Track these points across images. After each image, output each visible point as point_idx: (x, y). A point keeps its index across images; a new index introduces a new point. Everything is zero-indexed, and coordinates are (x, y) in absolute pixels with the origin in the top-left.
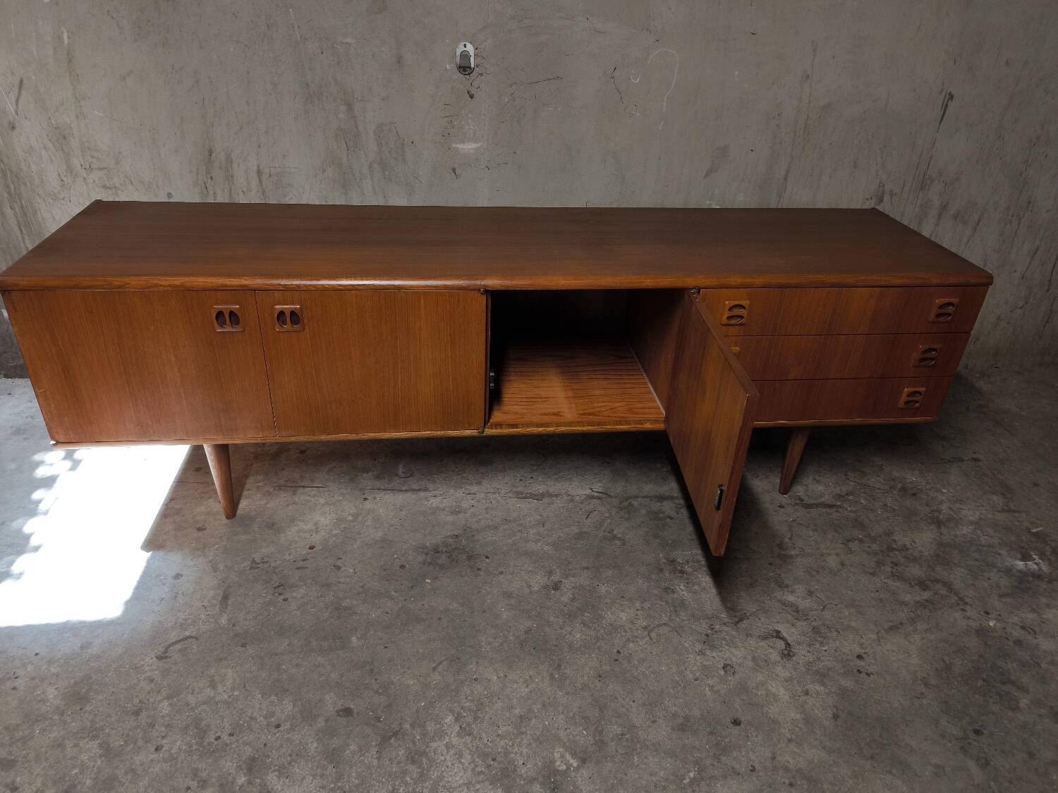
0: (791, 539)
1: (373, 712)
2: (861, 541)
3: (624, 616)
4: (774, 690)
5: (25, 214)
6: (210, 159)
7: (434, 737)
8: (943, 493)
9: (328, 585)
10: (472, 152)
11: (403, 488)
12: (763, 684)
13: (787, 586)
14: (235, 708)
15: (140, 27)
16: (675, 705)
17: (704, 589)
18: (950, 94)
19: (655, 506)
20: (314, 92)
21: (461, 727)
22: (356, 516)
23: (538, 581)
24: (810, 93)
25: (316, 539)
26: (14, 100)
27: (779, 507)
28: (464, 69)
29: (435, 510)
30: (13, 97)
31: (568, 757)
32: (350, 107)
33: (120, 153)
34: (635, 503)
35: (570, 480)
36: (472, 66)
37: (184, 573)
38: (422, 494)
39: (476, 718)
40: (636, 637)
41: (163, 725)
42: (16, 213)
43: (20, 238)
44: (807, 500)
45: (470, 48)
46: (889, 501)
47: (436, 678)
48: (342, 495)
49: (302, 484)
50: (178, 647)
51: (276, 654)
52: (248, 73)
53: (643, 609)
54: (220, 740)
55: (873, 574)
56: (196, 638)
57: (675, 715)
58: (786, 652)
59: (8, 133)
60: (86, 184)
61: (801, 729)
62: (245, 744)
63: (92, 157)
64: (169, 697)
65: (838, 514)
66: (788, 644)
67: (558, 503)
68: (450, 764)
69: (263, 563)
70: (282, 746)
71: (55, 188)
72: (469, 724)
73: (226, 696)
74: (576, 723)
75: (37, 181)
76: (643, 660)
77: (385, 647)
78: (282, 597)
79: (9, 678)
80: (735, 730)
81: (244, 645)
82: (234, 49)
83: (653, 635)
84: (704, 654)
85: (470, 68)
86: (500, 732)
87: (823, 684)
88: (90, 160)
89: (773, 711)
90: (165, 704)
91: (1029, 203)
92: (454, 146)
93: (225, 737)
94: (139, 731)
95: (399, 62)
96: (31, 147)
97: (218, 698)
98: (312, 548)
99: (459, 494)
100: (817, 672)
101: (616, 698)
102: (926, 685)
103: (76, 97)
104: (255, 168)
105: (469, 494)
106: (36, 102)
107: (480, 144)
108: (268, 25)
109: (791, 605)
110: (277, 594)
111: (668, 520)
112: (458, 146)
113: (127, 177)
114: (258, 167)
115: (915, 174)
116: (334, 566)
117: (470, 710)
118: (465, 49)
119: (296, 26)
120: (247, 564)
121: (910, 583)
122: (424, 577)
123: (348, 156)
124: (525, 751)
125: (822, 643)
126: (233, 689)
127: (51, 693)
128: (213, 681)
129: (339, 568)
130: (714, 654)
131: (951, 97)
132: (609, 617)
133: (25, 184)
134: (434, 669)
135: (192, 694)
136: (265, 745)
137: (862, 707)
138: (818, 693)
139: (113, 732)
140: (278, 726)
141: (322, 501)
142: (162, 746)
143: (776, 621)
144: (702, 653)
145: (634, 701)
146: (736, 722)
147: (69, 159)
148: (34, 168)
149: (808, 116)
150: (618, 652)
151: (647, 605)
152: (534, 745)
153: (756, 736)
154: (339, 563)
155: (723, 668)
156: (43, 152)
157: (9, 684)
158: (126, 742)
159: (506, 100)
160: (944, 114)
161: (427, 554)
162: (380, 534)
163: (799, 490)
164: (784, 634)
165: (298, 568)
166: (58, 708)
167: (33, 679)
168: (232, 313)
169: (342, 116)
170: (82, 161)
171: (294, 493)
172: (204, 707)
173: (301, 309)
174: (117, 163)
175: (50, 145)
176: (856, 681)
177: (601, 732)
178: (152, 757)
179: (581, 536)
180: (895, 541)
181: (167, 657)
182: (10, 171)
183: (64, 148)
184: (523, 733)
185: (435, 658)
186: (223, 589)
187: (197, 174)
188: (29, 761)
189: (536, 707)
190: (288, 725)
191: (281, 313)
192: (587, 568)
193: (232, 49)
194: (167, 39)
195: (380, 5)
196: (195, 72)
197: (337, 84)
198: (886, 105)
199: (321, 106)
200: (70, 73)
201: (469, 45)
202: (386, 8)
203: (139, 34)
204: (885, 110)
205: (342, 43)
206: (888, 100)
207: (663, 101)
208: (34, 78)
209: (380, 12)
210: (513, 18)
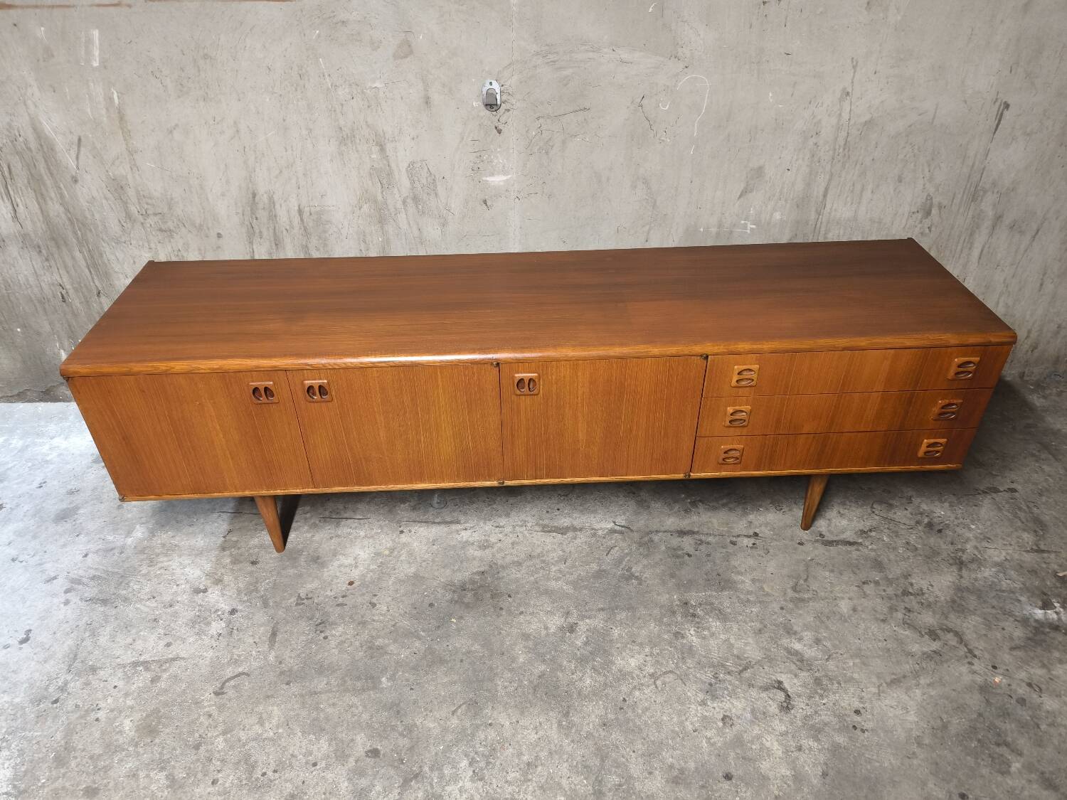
0: (806, 580)
1: (397, 753)
2: (877, 583)
3: (633, 662)
4: (768, 744)
5: (92, 257)
6: (254, 200)
7: (450, 780)
8: (970, 529)
9: (363, 623)
10: (502, 183)
11: (436, 521)
12: (759, 737)
13: (795, 633)
14: (279, 745)
15: (181, 85)
16: (672, 757)
17: (713, 635)
18: (1005, 103)
19: (675, 541)
20: (347, 135)
21: (474, 771)
22: (392, 550)
23: (555, 622)
24: (851, 110)
25: (355, 574)
26: (75, 155)
27: (799, 544)
28: (491, 105)
29: (467, 544)
30: (74, 154)
32: (382, 149)
33: (172, 199)
34: (656, 538)
35: (595, 512)
36: (499, 103)
37: (240, 608)
38: (454, 527)
39: (488, 763)
40: (642, 685)
41: (218, 760)
42: (85, 256)
43: (90, 278)
44: (829, 537)
45: (496, 86)
46: (912, 539)
47: (454, 722)
48: (381, 527)
49: (346, 515)
50: (232, 683)
51: (316, 693)
52: (284, 120)
53: (652, 655)
54: (266, 776)
55: (884, 621)
56: (248, 675)
57: (671, 767)
58: (785, 704)
59: (72, 187)
60: (144, 227)
61: (789, 786)
62: (286, 781)
63: (147, 204)
64: (224, 733)
65: (858, 553)
66: (788, 696)
67: (582, 538)
69: (307, 599)
70: (317, 784)
71: (116, 233)
72: (482, 769)
73: (272, 734)
74: (578, 773)
75: (100, 228)
76: (647, 709)
77: (411, 689)
78: (323, 635)
79: (93, 710)
80: (726, 785)
81: (288, 684)
82: (270, 99)
83: (659, 683)
84: (705, 704)
85: (497, 105)
86: (509, 778)
87: (817, 740)
88: (146, 206)
89: (765, 766)
90: (221, 739)
92: (484, 178)
93: (270, 773)
94: (199, 764)
95: (427, 103)
96: (93, 197)
97: (265, 736)
98: (351, 583)
99: (488, 527)
100: (812, 727)
101: (617, 747)
102: (920, 744)
103: (129, 151)
104: (297, 208)
105: (497, 527)
106: (94, 157)
107: (510, 176)
108: (300, 76)
109: (797, 653)
110: (318, 632)
111: (686, 557)
112: (488, 179)
113: (179, 220)
114: (299, 206)
115: (966, 186)
116: (370, 603)
117: (483, 755)
118: (491, 87)
119: (326, 74)
120: (293, 600)
121: (920, 632)
122: (451, 616)
123: (382, 193)
125: (821, 696)
126: (278, 727)
127: (127, 725)
128: (261, 718)
129: (374, 605)
130: (715, 705)
131: (1007, 106)
132: (619, 662)
133: (91, 230)
134: (454, 712)
135: (243, 730)
136: (303, 782)
137: (852, 765)
138: (810, 749)
139: (177, 765)
140: (315, 765)
141: (362, 534)
142: (218, 780)
143: (779, 670)
144: (703, 703)
145: (634, 752)
146: (728, 777)
147: (127, 207)
148: (97, 216)
149: (848, 133)
150: (624, 700)
151: (656, 651)
152: (538, 792)
153: (745, 792)
154: (374, 600)
155: (723, 719)
156: (104, 201)
157: (93, 716)
158: (187, 774)
159: (534, 133)
160: (1000, 121)
161: (454, 592)
162: (413, 570)
163: (821, 525)
164: (786, 685)
165: (338, 605)
166: (133, 740)
167: (112, 711)
168: (266, 389)
169: (374, 156)
170: (138, 208)
171: (338, 525)
172: (253, 744)
173: (328, 384)
174: (170, 208)
175: (109, 195)
176: (850, 738)
177: (600, 782)
178: (209, 790)
179: (600, 574)
180: (912, 584)
181: (223, 693)
182: (76, 219)
183: (122, 198)
184: (529, 780)
185: (455, 702)
186: (272, 625)
187: (243, 215)
188: (109, 790)
189: (543, 754)
190: (323, 765)
191: (310, 388)
192: (603, 609)
193: (268, 100)
194: (207, 93)
195: (406, 50)
196: (235, 123)
197: (368, 126)
198: (934, 118)
199: (354, 148)
200: (122, 129)
201: (494, 83)
202: (411, 52)
203: (181, 91)
204: (932, 123)
205: (371, 88)
206: (936, 112)
207: (694, 126)
208: (90, 136)
209: (406, 57)
210: (537, 54)
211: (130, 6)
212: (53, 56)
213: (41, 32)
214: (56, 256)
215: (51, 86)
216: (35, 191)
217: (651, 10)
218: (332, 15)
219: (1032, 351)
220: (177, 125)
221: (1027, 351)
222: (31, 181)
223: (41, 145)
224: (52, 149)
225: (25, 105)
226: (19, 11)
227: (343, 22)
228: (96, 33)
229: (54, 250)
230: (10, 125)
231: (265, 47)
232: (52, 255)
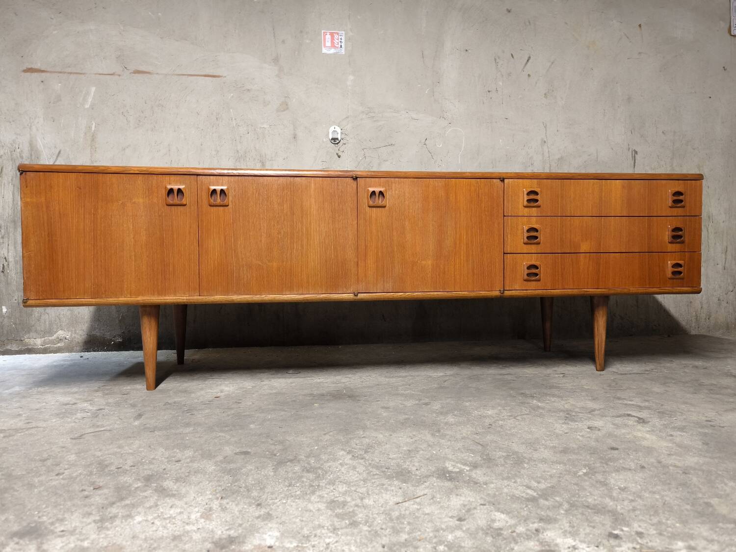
0: (616, 384)
1: (269, 452)
2: (675, 383)
3: (489, 412)
4: (640, 435)
7: (328, 461)
9: (230, 409)
11: (293, 377)
12: (629, 433)
13: (625, 399)
14: (139, 455)
15: (139, 121)
16: (552, 443)
17: (554, 402)
18: (634, 150)
19: (499, 377)
21: (353, 456)
22: (254, 387)
23: (410, 403)
24: (549, 151)
25: (221, 394)
27: (600, 375)
28: (335, 140)
29: (320, 383)
30: (52, 161)
31: (459, 465)
34: (482, 377)
36: (339, 139)
37: (107, 408)
38: (309, 378)
39: (367, 452)
40: (504, 419)
41: (67, 464)
44: (622, 373)
45: (338, 130)
46: (687, 371)
47: (327, 437)
49: (211, 378)
50: (92, 434)
51: (181, 434)
52: (202, 145)
53: (505, 409)
54: (121, 469)
55: (695, 393)
56: (110, 431)
57: (554, 447)
58: (641, 421)
61: (677, 450)
62: (145, 469)
64: (77, 453)
65: (649, 376)
66: (639, 418)
67: (420, 378)
68: (345, 472)
69: (175, 403)
70: (180, 469)
72: (361, 455)
73: (131, 451)
74: (462, 452)
76: (514, 427)
77: (280, 427)
78: (190, 414)
80: (615, 452)
81: (152, 432)
82: (195, 132)
83: (518, 418)
84: (567, 424)
86: (391, 457)
87: (684, 432)
90: (73, 456)
91: (709, 217)
93: (126, 467)
94: (43, 467)
95: (295, 138)
97: (123, 452)
98: (217, 397)
99: (338, 378)
100: (674, 427)
101: (495, 442)
103: (91, 161)
105: (346, 377)
108: (217, 118)
110: (185, 413)
111: (511, 381)
116: (236, 402)
117: (360, 449)
118: (335, 129)
119: (234, 119)
120: (161, 404)
121: (729, 395)
122: (313, 404)
124: (417, 464)
125: (670, 417)
126: (138, 448)
128: (120, 446)
129: (239, 403)
130: (577, 424)
131: (636, 152)
132: (476, 413)
134: (325, 434)
135: (100, 451)
136: (165, 469)
137: (727, 439)
138: (681, 435)
139: (18, 469)
140: (178, 461)
141: (227, 383)
142: (63, 473)
143: (623, 411)
144: (565, 423)
145: (513, 443)
146: (613, 449)
149: (550, 165)
150: (490, 425)
151: (507, 408)
152: (425, 462)
153: (637, 454)
154: (240, 401)
155: (588, 428)
158: (28, 472)
159: (361, 159)
160: (635, 160)
161: (314, 396)
162: (274, 391)
163: (612, 369)
164: (635, 415)
165: (205, 404)
171: (205, 381)
172: (110, 456)
173: (228, 189)
176: (713, 430)
177: (487, 455)
178: (51, 478)
179: (441, 388)
180: (703, 383)
181: (80, 438)
184: (413, 457)
185: (326, 430)
186: (139, 412)
189: (423, 446)
191: (214, 191)
192: (451, 397)
193: (193, 132)
194: (155, 127)
195: (285, 107)
196: (169, 145)
197: (256, 150)
198: (597, 158)
199: (245, 164)
200: (91, 147)
201: (336, 127)
202: (288, 108)
203: (138, 124)
204: (597, 161)
205: (261, 128)
206: (597, 155)
207: (458, 157)
208: (68, 150)
209: (284, 110)
210: (363, 112)
211: (119, 75)
212: (61, 100)
213: (58, 87)
214: (11, 234)
215: (52, 118)
216: (14, 186)
217: (427, 92)
218: (242, 86)
219: (709, 319)
220: (129, 146)
221: (705, 319)
222: (14, 178)
223: (31, 155)
224: (38, 158)
225: (30, 129)
226: (48, 74)
227: (249, 90)
228: (93, 89)
229: (11, 230)
230: (14, 141)
231: (198, 101)
232: (8, 234)
